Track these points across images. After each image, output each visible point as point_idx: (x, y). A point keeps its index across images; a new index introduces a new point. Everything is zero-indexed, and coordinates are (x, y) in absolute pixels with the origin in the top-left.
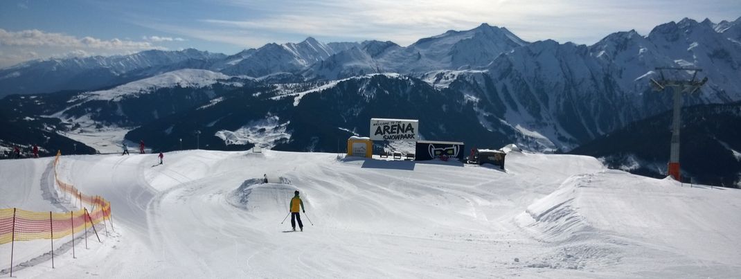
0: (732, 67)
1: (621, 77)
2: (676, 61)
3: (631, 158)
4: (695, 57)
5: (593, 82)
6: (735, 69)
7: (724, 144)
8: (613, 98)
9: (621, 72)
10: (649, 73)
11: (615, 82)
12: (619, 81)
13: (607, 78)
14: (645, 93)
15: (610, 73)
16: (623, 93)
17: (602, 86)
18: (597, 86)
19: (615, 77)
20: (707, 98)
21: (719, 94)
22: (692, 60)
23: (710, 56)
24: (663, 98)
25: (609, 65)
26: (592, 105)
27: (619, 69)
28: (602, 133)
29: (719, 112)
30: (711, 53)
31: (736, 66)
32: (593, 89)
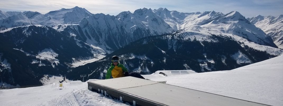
0: (158, 24)
1: (126, 27)
2: (142, 22)
3: (132, 55)
4: (148, 21)
5: (117, 29)
6: (159, 25)
7: (159, 48)
8: (124, 34)
9: (126, 25)
10: (135, 26)
11: (124, 29)
12: (125, 28)
13: (122, 27)
14: (134, 32)
15: (122, 26)
16: (127, 33)
17: (120, 30)
18: (118, 30)
19: (124, 27)
20: (152, 34)
21: (155, 33)
22: (147, 22)
23: (152, 20)
24: (139, 34)
25: (122, 23)
26: (117, 37)
27: (125, 24)
28: (121, 47)
29: (157, 38)
30: (152, 19)
31: (159, 24)
32: (117, 31)
